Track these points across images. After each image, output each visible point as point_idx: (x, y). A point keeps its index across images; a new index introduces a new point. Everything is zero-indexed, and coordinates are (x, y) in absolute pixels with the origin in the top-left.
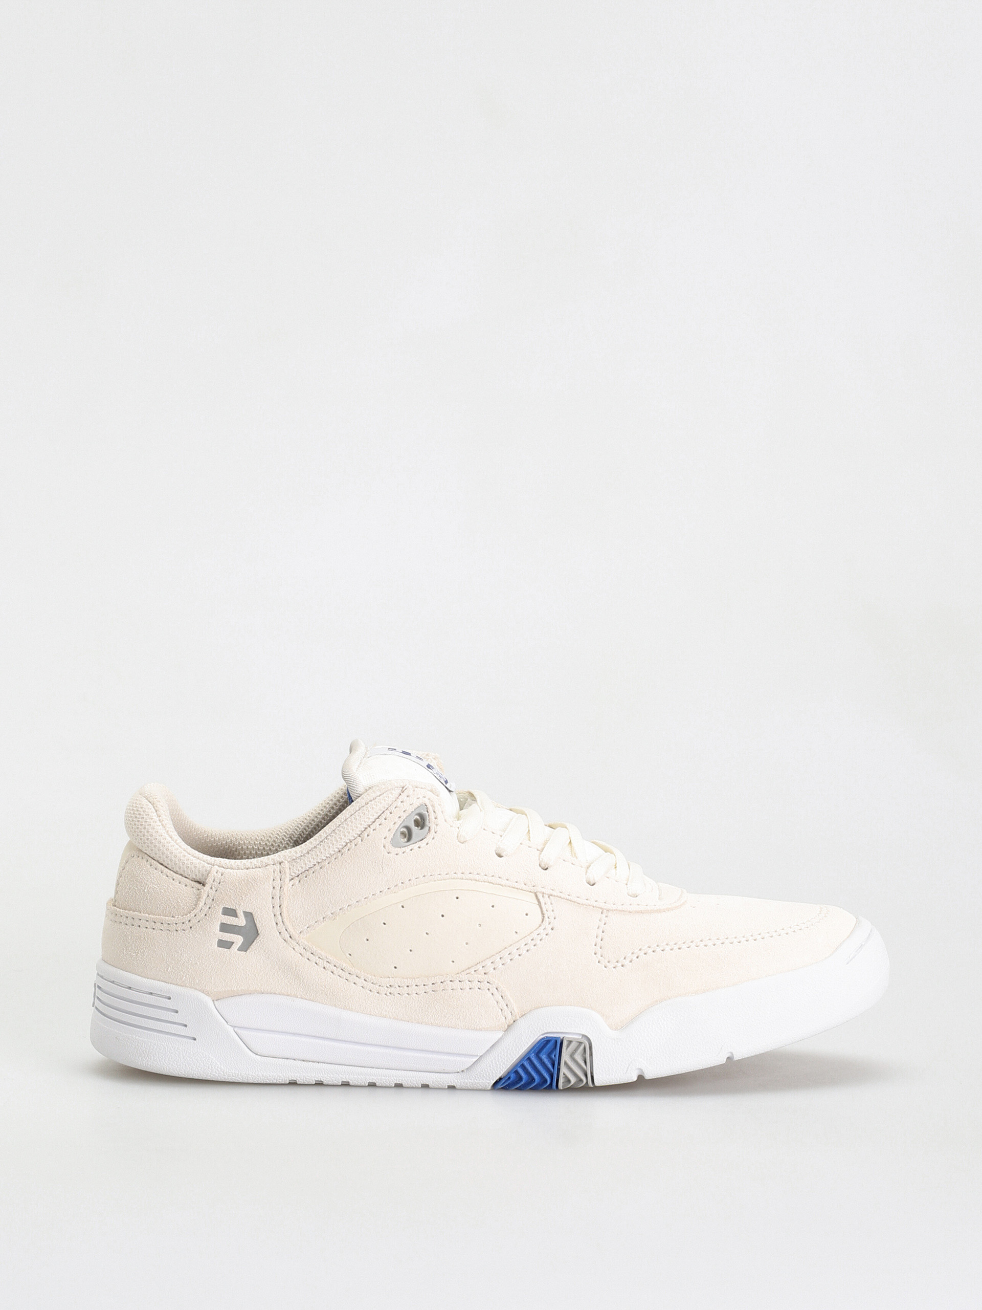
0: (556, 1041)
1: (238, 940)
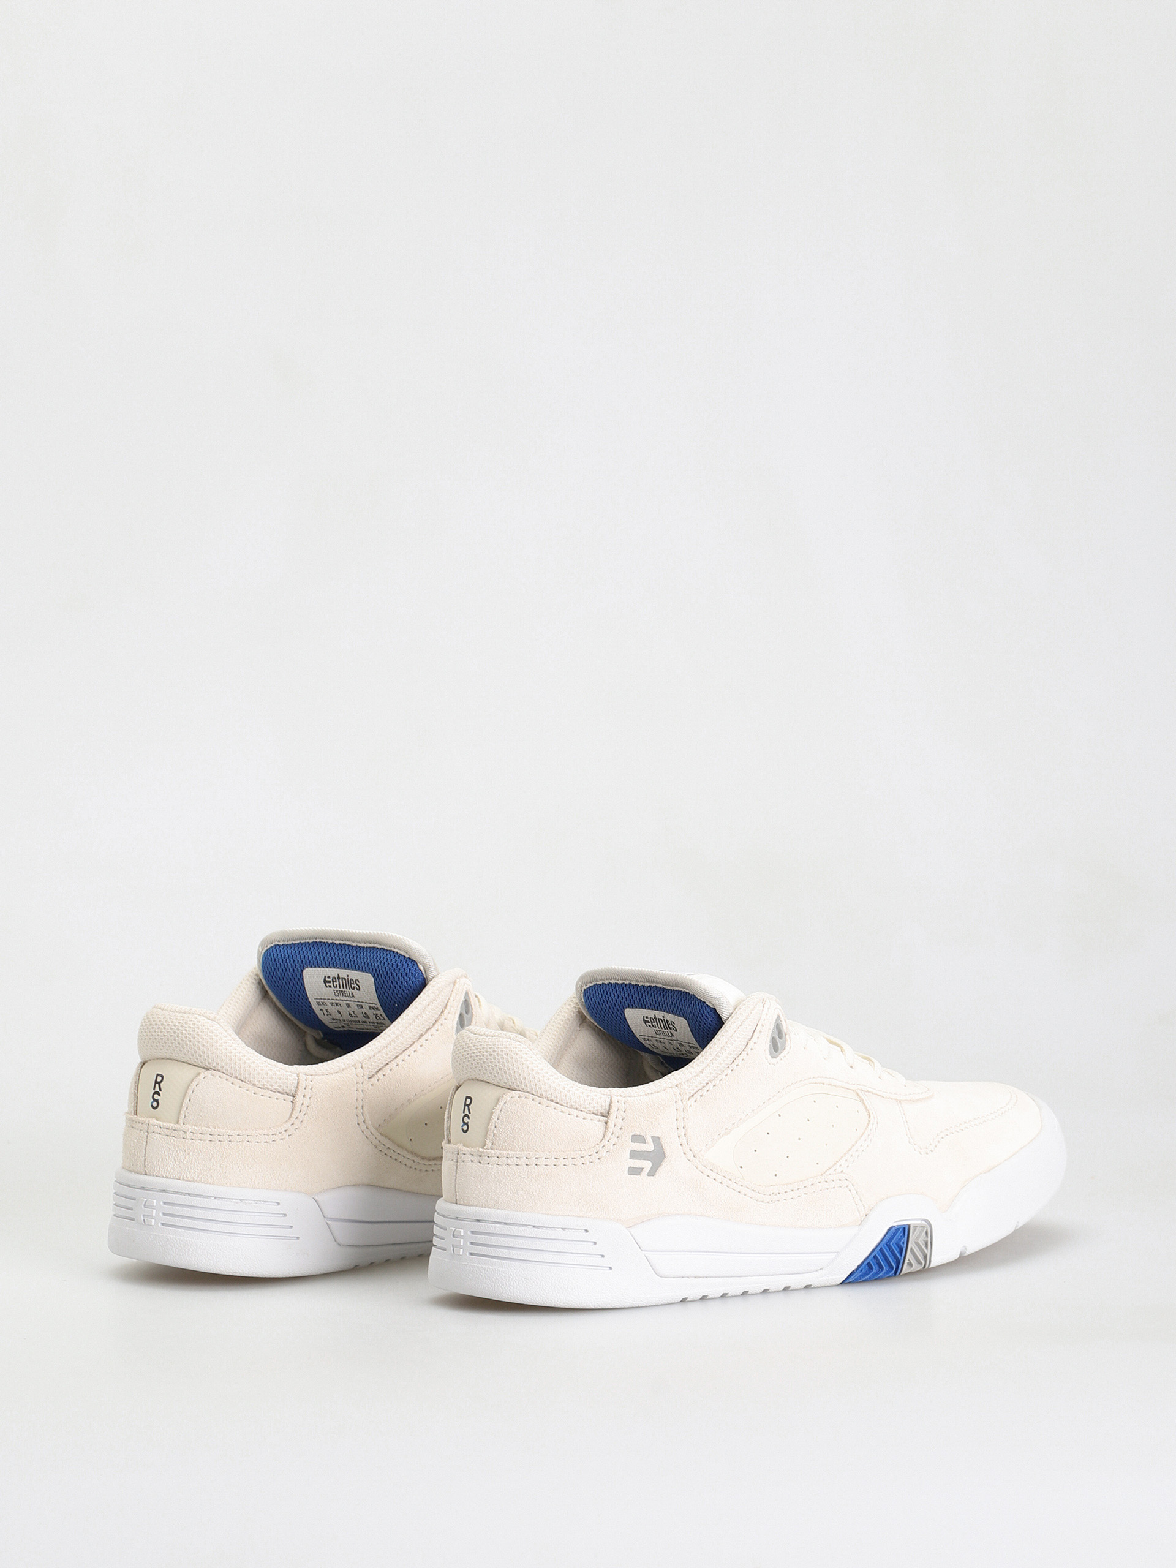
0: (904, 1229)
1: (647, 1165)
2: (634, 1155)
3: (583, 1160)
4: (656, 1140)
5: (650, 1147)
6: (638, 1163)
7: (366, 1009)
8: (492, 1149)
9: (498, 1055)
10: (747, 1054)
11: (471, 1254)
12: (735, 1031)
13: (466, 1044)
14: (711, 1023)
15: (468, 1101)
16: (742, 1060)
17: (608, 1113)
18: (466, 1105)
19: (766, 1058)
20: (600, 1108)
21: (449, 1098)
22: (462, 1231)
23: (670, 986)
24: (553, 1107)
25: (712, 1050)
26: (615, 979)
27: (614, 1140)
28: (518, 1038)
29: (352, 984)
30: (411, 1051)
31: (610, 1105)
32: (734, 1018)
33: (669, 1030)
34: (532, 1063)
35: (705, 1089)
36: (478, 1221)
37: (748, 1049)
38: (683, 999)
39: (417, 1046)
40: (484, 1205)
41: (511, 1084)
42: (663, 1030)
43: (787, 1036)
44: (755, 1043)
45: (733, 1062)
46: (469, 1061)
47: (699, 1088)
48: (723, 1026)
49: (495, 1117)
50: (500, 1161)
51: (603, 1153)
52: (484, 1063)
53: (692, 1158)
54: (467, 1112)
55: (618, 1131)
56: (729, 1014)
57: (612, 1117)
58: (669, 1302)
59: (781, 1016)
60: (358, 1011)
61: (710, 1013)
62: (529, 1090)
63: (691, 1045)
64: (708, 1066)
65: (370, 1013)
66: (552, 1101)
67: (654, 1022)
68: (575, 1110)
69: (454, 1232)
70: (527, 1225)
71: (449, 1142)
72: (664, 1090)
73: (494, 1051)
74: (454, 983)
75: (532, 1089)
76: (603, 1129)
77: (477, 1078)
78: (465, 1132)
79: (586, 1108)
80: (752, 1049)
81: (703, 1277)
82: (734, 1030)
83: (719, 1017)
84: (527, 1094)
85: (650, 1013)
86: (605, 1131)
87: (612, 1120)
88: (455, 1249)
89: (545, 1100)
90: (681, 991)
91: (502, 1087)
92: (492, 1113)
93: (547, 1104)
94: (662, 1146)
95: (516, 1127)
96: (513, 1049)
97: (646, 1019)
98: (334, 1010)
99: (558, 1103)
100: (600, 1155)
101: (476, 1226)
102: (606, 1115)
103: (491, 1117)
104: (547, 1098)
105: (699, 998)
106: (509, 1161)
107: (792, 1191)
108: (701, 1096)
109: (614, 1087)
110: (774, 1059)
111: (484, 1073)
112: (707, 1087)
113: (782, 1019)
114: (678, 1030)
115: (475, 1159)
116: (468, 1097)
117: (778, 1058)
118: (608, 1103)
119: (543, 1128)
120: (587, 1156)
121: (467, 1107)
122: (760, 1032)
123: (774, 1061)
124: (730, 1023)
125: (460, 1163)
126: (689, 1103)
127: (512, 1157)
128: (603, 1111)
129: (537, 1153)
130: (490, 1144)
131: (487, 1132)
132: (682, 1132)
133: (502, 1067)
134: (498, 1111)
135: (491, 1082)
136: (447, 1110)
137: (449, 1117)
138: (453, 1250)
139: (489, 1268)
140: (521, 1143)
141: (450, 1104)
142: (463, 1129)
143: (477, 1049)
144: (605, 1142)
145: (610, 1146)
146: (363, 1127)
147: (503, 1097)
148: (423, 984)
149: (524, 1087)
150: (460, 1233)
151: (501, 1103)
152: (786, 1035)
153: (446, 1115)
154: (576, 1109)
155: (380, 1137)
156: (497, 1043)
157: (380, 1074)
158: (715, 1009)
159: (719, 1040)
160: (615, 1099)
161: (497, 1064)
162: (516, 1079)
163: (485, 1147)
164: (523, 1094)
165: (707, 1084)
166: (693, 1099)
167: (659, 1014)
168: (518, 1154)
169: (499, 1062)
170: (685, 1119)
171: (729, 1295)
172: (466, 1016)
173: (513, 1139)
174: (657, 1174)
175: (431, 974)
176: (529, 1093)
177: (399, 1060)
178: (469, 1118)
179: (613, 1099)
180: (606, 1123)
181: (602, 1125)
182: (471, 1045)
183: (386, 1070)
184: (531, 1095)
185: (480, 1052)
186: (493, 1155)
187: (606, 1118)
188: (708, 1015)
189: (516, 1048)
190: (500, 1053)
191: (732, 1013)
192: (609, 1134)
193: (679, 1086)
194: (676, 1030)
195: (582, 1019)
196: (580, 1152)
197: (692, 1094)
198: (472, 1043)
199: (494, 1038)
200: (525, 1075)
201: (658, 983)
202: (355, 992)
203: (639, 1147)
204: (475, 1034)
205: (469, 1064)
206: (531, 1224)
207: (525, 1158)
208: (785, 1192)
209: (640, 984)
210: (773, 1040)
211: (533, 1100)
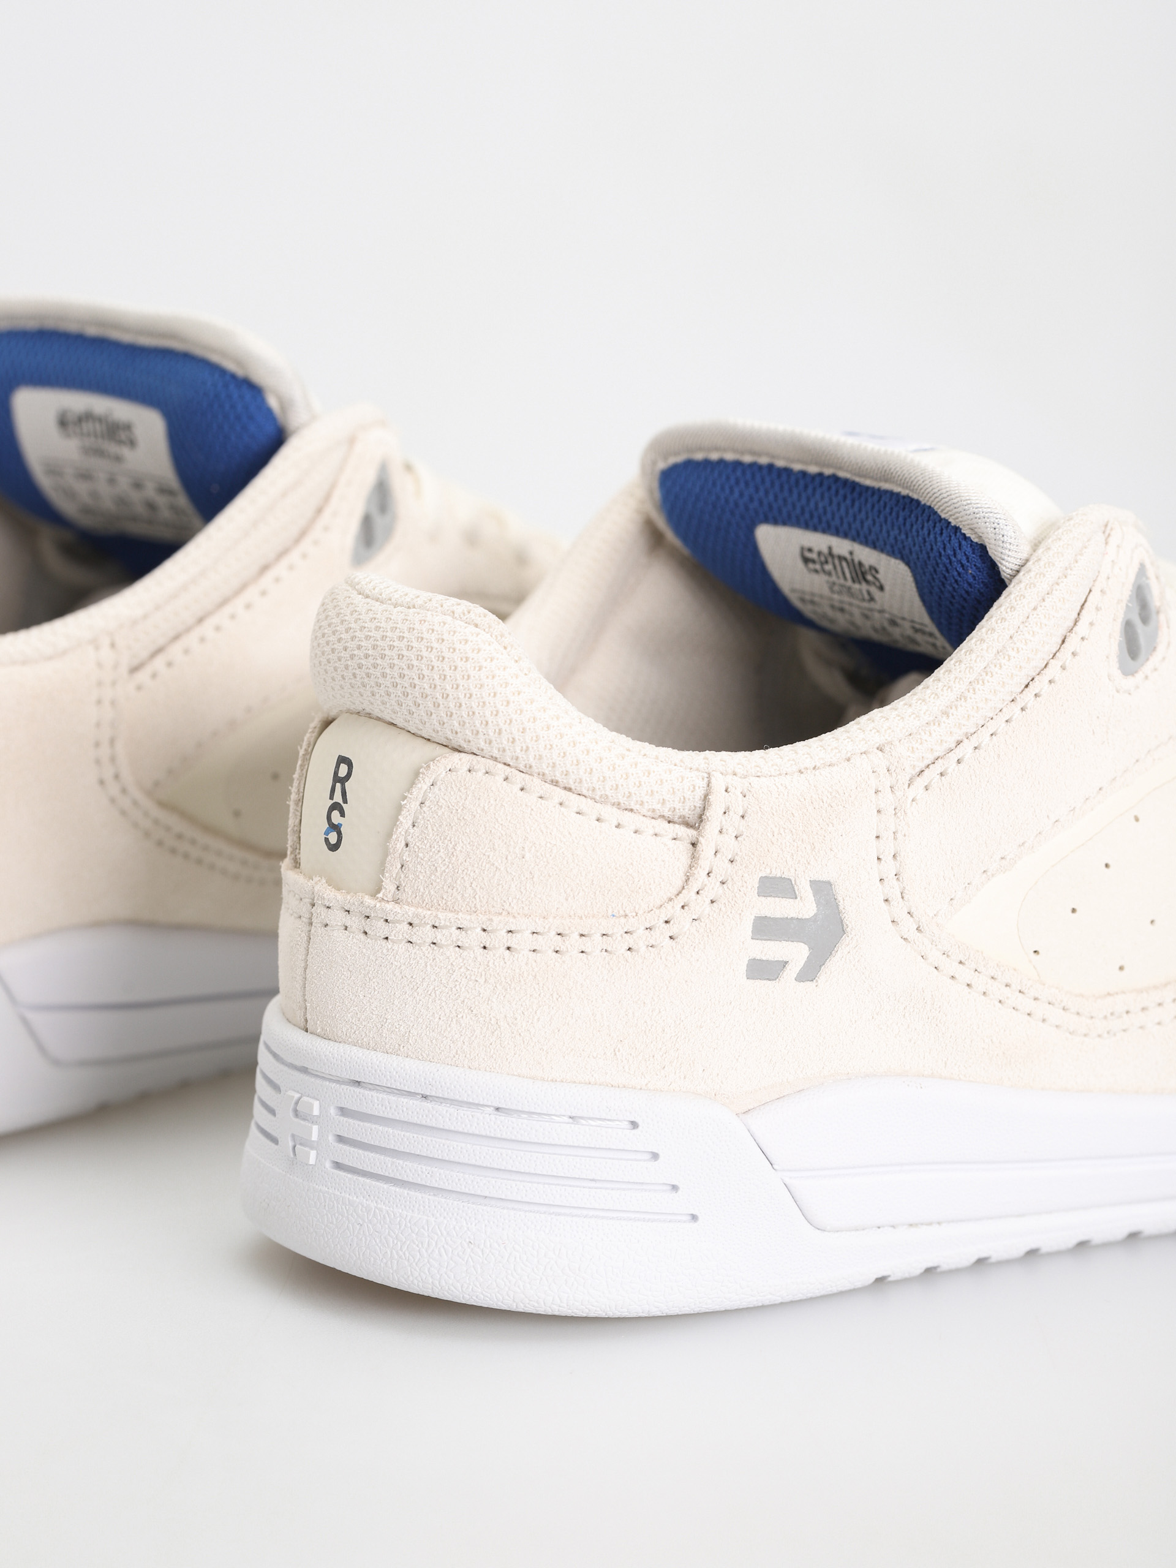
2: (765, 928)
3: (629, 941)
4: (823, 890)
5: (805, 907)
6: (772, 950)
7: (150, 492)
8: (397, 901)
9: (420, 658)
10: (1063, 668)
11: (338, 1165)
12: (1035, 609)
13: (342, 622)
14: (971, 580)
15: (343, 770)
16: (1050, 682)
17: (700, 817)
18: (337, 779)
19: (1109, 676)
20: (678, 806)
21: (302, 752)
22: (316, 1104)
23: (872, 478)
24: (557, 800)
25: (973, 656)
26: (735, 451)
27: (713, 889)
28: (472, 615)
29: (117, 432)
30: (238, 605)
31: (706, 797)
32: (1032, 574)
33: (864, 587)
34: (507, 684)
35: (953, 757)
36: (358, 1083)
37: (1065, 654)
38: (901, 514)
39: (251, 594)
40: (372, 1044)
41: (450, 736)
42: (849, 583)
43: (1162, 617)
44: (1083, 639)
45: (1027, 686)
46: (347, 667)
47: (937, 754)
48: (1005, 593)
49: (405, 820)
50: (417, 935)
51: (683, 923)
52: (384, 675)
53: (913, 934)
54: (338, 797)
55: (722, 867)
56: (1018, 562)
57: (711, 828)
58: (841, 1289)
59: (1148, 566)
60: (135, 496)
61: (971, 556)
62: (495, 753)
63: (918, 626)
64: (962, 697)
65: (162, 501)
66: (555, 783)
67: (827, 562)
68: (615, 809)
69: (297, 1103)
70: (478, 1105)
71: (297, 864)
72: (848, 760)
73: (409, 648)
74: (352, 441)
75: (504, 750)
76: (684, 859)
77: (368, 710)
78: (334, 848)
79: (642, 804)
80: (1074, 654)
81: (930, 1224)
82: (1032, 605)
83: (992, 567)
84: (491, 762)
85: (819, 541)
86: (691, 867)
87: (709, 838)
88: (298, 1146)
89: (537, 781)
90: (898, 494)
91: (429, 740)
92: (399, 809)
93: (541, 793)
94: (838, 906)
95: (459, 848)
96: (457, 646)
97: (808, 555)
98: (82, 488)
99: (570, 790)
100: (672, 929)
101: (352, 1097)
102: (696, 822)
103: (398, 820)
104: (542, 776)
105: (943, 516)
106: (439, 936)
107: (1160, 1004)
108: (942, 774)
109: (718, 750)
110: (1130, 678)
111: (384, 703)
112: (958, 753)
113: (1151, 572)
114: (887, 588)
115: (355, 922)
116: (342, 760)
117: (1140, 676)
118: (700, 793)
119: (528, 856)
120: (641, 931)
121: (338, 785)
122: (1098, 609)
123: (1129, 682)
124: (1022, 585)
125: (318, 930)
126: (911, 793)
127: (446, 927)
128: (686, 812)
129: (511, 920)
130: (393, 888)
131: (387, 856)
132: (889, 868)
133: (428, 691)
134: (414, 805)
135: (400, 725)
136: (295, 784)
137: (300, 801)
138: (294, 1147)
139: (381, 1210)
140: (470, 891)
141: (301, 766)
142: (327, 840)
143: (367, 638)
144: (689, 895)
145: (699, 907)
146: (114, 789)
147: (429, 766)
148: (277, 439)
149: (482, 745)
150: (312, 1110)
151: (423, 785)
152: (1158, 612)
153: (293, 796)
154: (618, 805)
155: (156, 812)
156: (417, 626)
157: (159, 663)
158: (983, 548)
159: (993, 630)
160: (718, 784)
161: (417, 681)
162: (462, 724)
163: (380, 895)
164: (481, 764)
165: (959, 743)
166: (921, 782)
167: (842, 546)
168: (464, 919)
169: (421, 677)
170: (899, 835)
171: (993, 1260)
172: (379, 522)
173: (450, 880)
174: (822, 977)
175: (295, 419)
176: (496, 759)
177: (207, 628)
178: (343, 814)
179: (713, 780)
180: (693, 845)
181: (684, 847)
182: (353, 625)
183: (175, 652)
184: (501, 766)
185: (374, 647)
186: (399, 917)
187: (692, 832)
188: (964, 561)
189: (466, 641)
190: (425, 653)
191: (1027, 560)
192: (700, 874)
193: (887, 749)
194: (881, 588)
195: (655, 539)
196: (623, 920)
197: (918, 770)
198: (356, 622)
199: (412, 610)
200: (488, 714)
201: (841, 468)
202: (125, 451)
203: (778, 908)
204: (367, 597)
205: (348, 674)
206: (490, 1104)
207: (479, 930)
208: (1143, 1009)
209: (797, 467)
210: (1128, 627)
211: (506, 779)
